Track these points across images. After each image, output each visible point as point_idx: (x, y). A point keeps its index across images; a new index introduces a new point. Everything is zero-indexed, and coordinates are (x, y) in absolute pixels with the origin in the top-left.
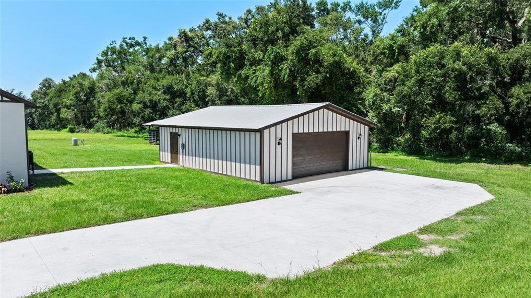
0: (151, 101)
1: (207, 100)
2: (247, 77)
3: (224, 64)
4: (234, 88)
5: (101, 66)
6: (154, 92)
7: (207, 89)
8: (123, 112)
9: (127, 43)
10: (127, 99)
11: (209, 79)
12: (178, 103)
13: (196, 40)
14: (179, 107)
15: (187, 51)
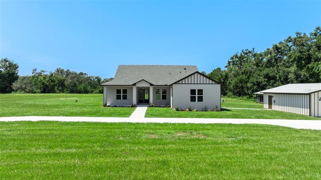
0: (257, 82)
1: (288, 80)
2: (313, 68)
3: (299, 62)
4: (306, 74)
5: (230, 65)
6: (259, 77)
7: (289, 75)
8: (242, 87)
9: (244, 53)
10: (244, 81)
11: (290, 70)
12: (272, 82)
13: (283, 48)
14: (272, 85)
15: (277, 55)
